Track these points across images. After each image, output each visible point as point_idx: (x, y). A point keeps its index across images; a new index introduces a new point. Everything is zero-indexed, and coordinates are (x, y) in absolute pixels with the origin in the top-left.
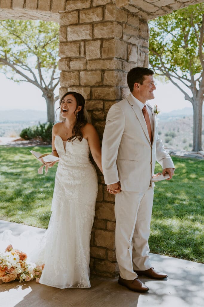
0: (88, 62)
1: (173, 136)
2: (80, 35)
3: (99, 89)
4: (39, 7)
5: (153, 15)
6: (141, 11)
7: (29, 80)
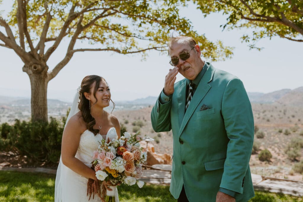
1: (141, 125)
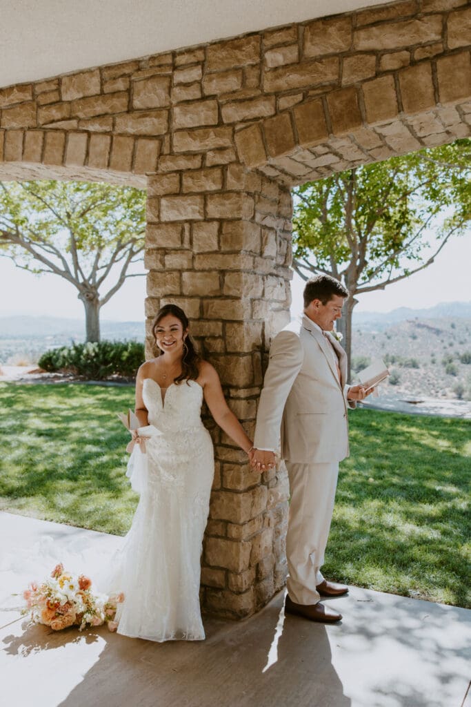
0: (197, 257)
2: (182, 212)
3: (217, 302)
4: (112, 164)
5: (300, 179)
6: (283, 175)
7: (57, 271)
